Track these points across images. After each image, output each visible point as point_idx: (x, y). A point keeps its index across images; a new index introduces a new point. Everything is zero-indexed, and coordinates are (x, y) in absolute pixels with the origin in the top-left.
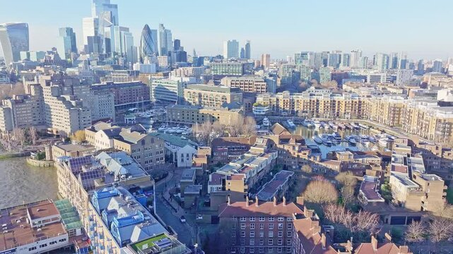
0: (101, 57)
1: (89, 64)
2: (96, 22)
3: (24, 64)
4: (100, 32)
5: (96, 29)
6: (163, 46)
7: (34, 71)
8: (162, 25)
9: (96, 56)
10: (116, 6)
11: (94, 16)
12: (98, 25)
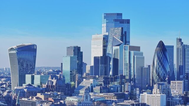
0: (107, 81)
1: (92, 91)
2: (106, 39)
3: (26, 90)
4: (109, 51)
5: (105, 47)
6: (181, 64)
7: (34, 99)
8: (180, 40)
9: (101, 81)
10: (128, 21)
11: (104, 32)
12: (107, 42)
